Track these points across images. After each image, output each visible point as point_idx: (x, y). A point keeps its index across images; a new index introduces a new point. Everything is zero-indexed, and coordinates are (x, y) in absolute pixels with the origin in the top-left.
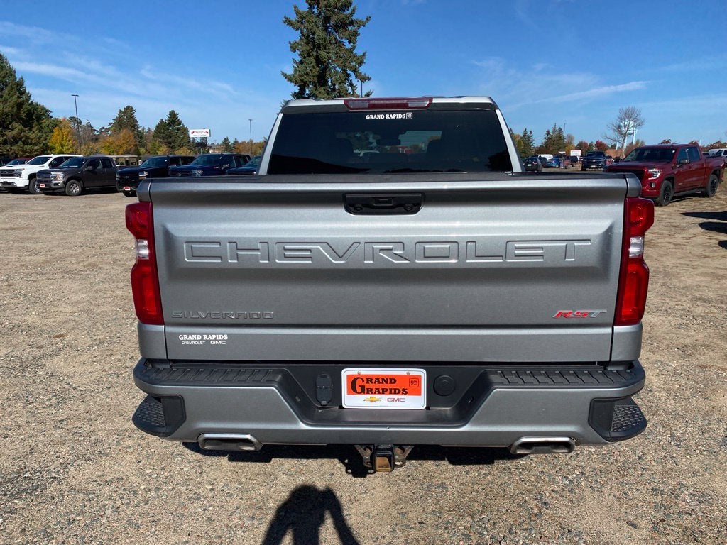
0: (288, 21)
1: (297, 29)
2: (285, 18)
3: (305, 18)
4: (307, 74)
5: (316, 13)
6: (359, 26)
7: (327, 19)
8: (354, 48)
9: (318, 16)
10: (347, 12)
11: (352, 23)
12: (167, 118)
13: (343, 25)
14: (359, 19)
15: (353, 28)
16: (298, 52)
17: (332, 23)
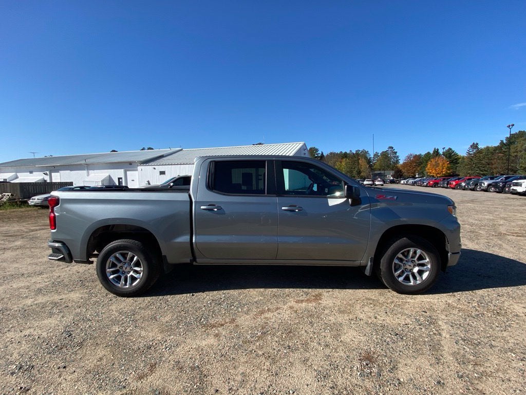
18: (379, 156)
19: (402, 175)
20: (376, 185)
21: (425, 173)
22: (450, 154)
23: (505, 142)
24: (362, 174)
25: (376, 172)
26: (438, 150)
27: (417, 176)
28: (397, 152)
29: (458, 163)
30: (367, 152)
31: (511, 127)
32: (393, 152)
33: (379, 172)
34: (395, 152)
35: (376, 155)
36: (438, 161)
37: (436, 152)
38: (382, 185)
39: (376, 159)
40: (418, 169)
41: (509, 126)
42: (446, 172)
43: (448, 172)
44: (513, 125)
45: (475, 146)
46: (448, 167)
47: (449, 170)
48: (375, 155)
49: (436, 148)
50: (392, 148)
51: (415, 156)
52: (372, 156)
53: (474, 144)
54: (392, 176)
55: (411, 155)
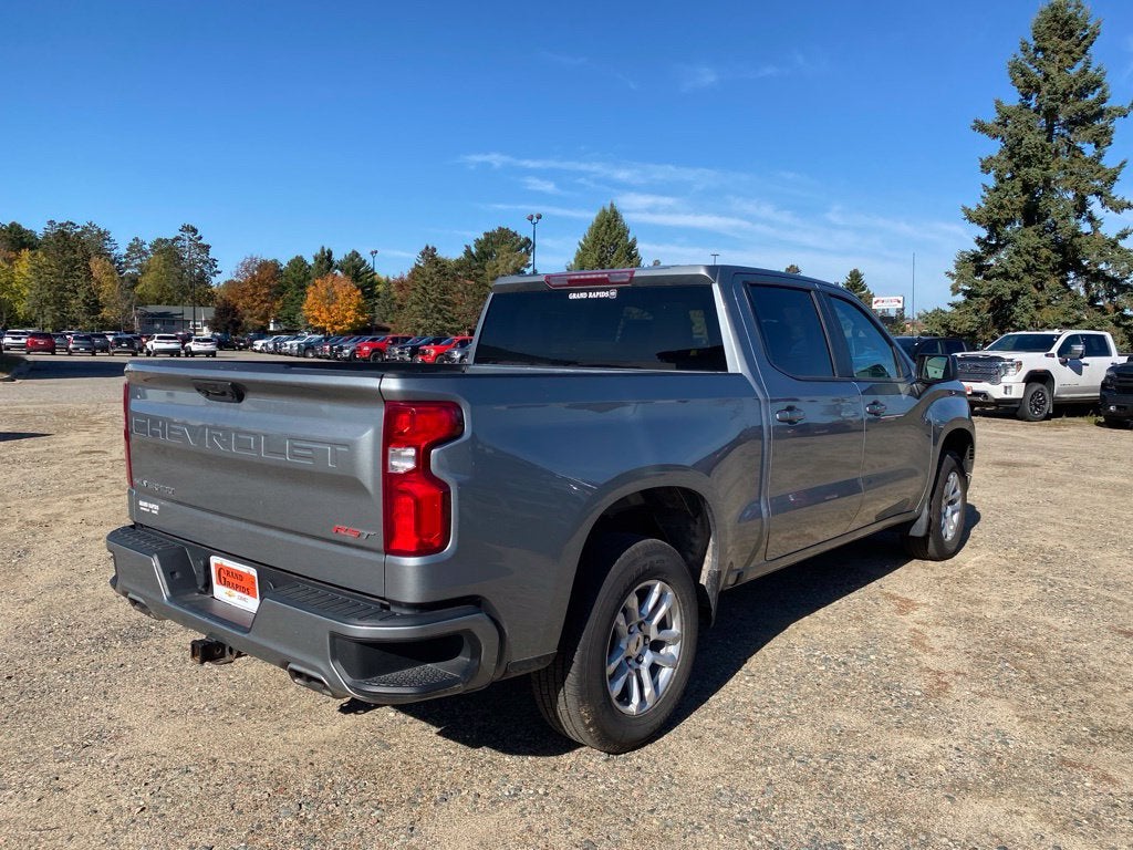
0: (981, 127)
1: (995, 136)
2: (976, 121)
3: (1009, 117)
4: (1001, 207)
5: (1033, 106)
6: (1113, 118)
7: (1051, 115)
8: (1100, 156)
9: (1037, 111)
10: (1091, 98)
11: (1100, 114)
12: (845, 281)
13: (1081, 121)
14: (1116, 106)
15: (1102, 123)
16: (993, 172)
17: (1062, 118)
18: (145, 253)
19: (239, 323)
20: (193, 354)
21: (300, 319)
22: (356, 268)
23: (474, 250)
24: (105, 312)
25: (153, 309)
26: (330, 253)
27: (272, 328)
28: (208, 247)
29: (377, 296)
30: (103, 235)
31: (535, 220)
32: (197, 244)
33: (162, 309)
34: (203, 246)
35: (136, 248)
36: (333, 286)
37: (326, 260)
38: (213, 354)
39: (138, 261)
40: (277, 305)
41: (531, 219)
42: (357, 320)
43: (361, 319)
44: (539, 217)
45: (429, 254)
46: (359, 306)
47: (362, 314)
48: (131, 248)
49: (326, 250)
50: (195, 231)
51: (264, 266)
52: (123, 251)
53: (427, 248)
54: (206, 323)
55: (253, 260)
